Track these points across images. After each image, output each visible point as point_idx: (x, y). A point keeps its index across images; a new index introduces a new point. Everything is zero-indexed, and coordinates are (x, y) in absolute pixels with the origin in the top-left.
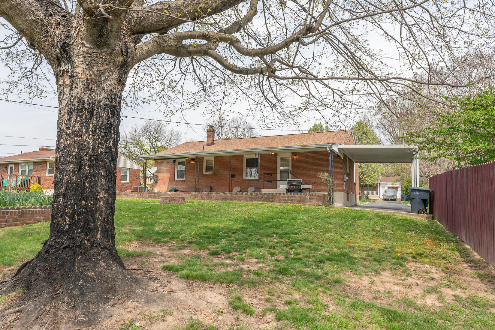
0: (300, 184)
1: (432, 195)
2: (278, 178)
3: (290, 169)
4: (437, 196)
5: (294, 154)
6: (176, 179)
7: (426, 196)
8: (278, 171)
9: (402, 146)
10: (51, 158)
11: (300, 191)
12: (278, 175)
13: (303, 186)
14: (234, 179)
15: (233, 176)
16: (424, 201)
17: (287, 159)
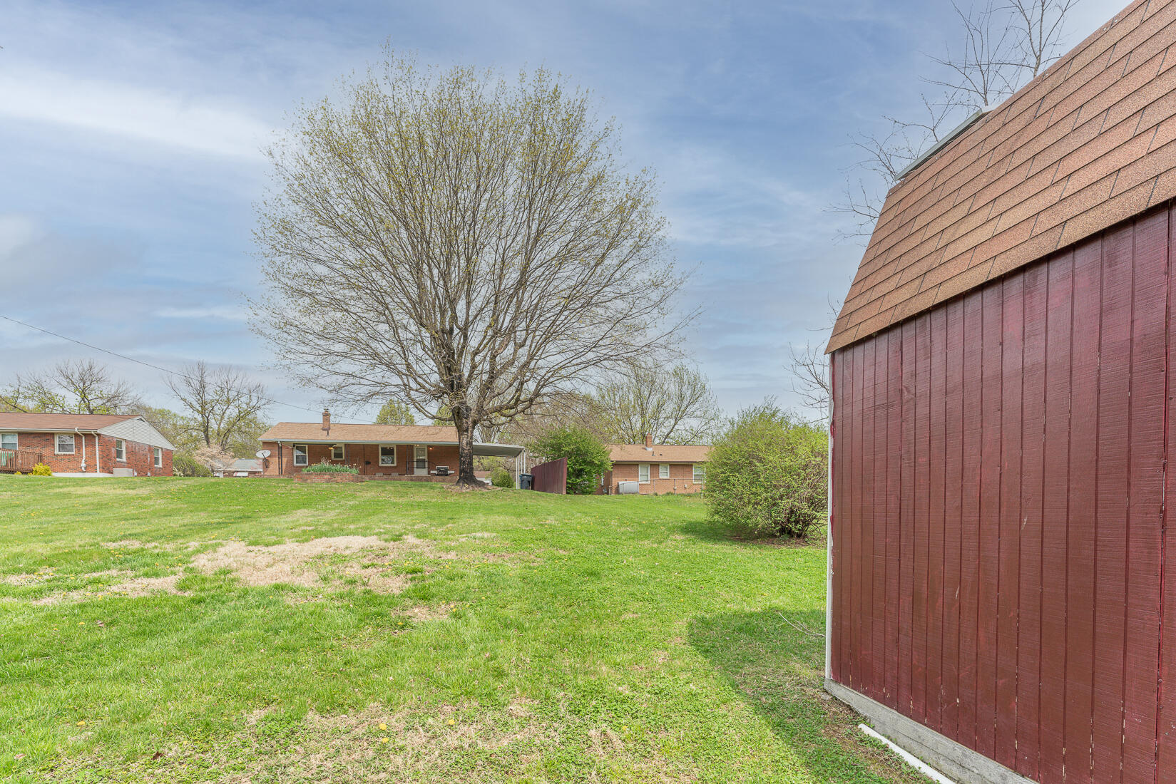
0: (447, 470)
1: (533, 479)
2: (415, 466)
3: (426, 459)
4: (537, 480)
5: (429, 446)
6: (295, 464)
7: (530, 479)
8: (415, 460)
9: (505, 446)
10: (76, 430)
11: (447, 475)
12: (415, 463)
13: (449, 472)
14: (369, 466)
15: (368, 463)
16: (529, 482)
17: (423, 450)
